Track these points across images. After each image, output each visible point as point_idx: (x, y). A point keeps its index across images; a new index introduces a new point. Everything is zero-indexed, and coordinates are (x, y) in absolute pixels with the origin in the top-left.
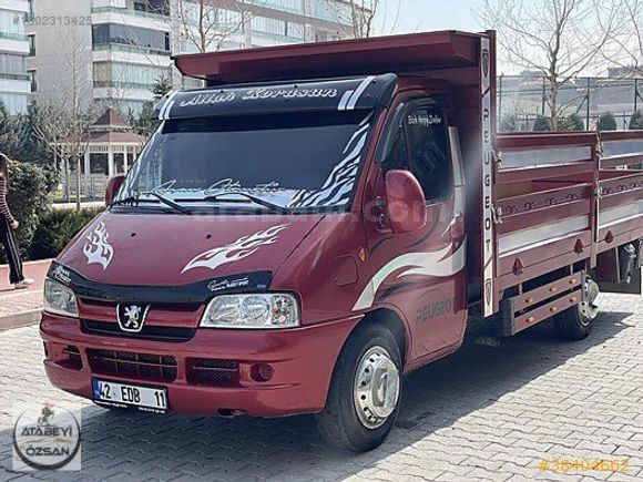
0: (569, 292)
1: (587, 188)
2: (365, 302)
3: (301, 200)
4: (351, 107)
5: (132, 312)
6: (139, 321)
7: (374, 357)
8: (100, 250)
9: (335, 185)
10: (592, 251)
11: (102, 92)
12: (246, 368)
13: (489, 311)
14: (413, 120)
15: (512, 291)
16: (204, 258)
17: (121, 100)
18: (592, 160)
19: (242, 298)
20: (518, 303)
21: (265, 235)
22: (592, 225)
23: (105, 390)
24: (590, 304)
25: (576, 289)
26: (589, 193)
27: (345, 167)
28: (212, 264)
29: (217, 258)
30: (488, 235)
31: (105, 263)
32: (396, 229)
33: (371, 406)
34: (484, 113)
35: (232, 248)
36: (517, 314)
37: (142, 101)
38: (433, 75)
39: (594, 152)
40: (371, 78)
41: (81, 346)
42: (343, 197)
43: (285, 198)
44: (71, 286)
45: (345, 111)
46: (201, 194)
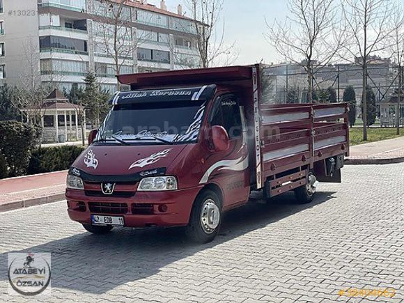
0: (299, 179)
1: (307, 131)
2: (204, 180)
3: (177, 139)
4: (197, 99)
5: (108, 186)
6: (111, 190)
7: (209, 203)
8: (92, 161)
9: (191, 132)
10: (311, 160)
11: (46, 78)
12: (156, 207)
13: (259, 186)
14: (223, 104)
15: (270, 178)
16: (137, 163)
17: (60, 82)
18: (309, 118)
19: (154, 178)
20: (273, 183)
21: (162, 153)
22: (310, 148)
23: (97, 219)
24: (312, 186)
25: (303, 177)
26: (308, 134)
27: (195, 125)
28: (141, 165)
29: (143, 163)
30: (258, 152)
31: (95, 167)
32: (217, 150)
33: (208, 224)
34: (255, 100)
35: (149, 159)
36: (273, 188)
37: (71, 82)
38: (233, 83)
39: (310, 115)
40: (205, 87)
41: (86, 202)
42: (194, 137)
43: (170, 138)
44: (80, 176)
45: (195, 101)
46: (133, 137)
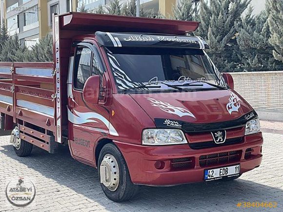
4: (204, 48)
23: (211, 173)
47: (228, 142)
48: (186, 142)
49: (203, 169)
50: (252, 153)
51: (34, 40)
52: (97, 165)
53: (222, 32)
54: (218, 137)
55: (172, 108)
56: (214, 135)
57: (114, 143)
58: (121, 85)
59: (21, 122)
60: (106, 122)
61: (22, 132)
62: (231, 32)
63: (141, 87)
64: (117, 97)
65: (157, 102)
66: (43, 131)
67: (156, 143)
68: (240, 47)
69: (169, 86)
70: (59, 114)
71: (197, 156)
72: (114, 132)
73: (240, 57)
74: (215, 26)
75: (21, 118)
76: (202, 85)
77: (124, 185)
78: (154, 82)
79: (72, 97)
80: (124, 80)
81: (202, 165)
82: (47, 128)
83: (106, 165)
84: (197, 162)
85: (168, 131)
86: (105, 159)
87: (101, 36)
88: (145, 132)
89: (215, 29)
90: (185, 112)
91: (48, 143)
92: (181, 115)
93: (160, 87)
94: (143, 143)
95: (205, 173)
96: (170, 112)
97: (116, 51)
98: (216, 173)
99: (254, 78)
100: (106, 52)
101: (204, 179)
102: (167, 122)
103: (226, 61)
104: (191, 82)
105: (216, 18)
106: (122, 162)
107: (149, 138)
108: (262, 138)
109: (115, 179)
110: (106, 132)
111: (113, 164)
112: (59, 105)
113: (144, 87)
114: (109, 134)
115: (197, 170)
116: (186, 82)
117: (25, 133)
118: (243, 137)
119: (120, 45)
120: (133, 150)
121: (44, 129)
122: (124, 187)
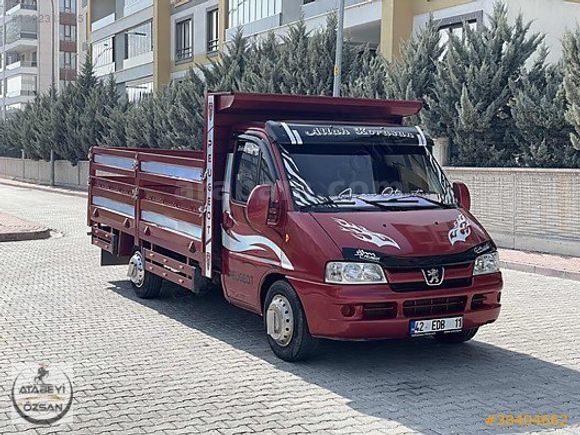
6: (440, 278)
23: (420, 326)
47: (447, 285)
48: (385, 281)
49: (408, 320)
50: (485, 302)
51: (143, 85)
52: (262, 310)
53: (487, 94)
54: (431, 277)
55: (369, 234)
56: (427, 273)
57: (287, 280)
58: (299, 200)
59: (147, 245)
60: (278, 251)
61: (149, 260)
62: (502, 95)
63: (326, 203)
64: (293, 215)
65: (348, 225)
66: (182, 259)
67: (344, 282)
68: (517, 124)
69: (367, 202)
70: (209, 236)
71: (400, 301)
72: (287, 265)
73: (516, 140)
74: (475, 85)
75: (147, 239)
76: (417, 202)
77: (299, 337)
78: (347, 196)
79: (229, 212)
80: (304, 192)
81: (407, 314)
82: (189, 255)
83: (276, 310)
84: (400, 309)
85: (361, 265)
86: (274, 302)
87: (273, 127)
88: (330, 265)
89: (473, 90)
90: (387, 240)
91: (190, 278)
92: (380, 243)
93: (354, 203)
94: (327, 281)
95: (411, 325)
96: (365, 239)
97: (294, 149)
98: (426, 326)
99: (540, 179)
100: (281, 151)
101: (409, 333)
102: (360, 253)
103: (493, 147)
104: (399, 196)
105: (476, 69)
106: (297, 307)
107: (334, 274)
108: (501, 281)
109: (287, 329)
110: (277, 264)
111: (285, 309)
112: (209, 223)
113: (331, 202)
114: (281, 267)
115: (401, 320)
116: (393, 197)
117: (154, 262)
118: (471, 278)
119: (300, 142)
120: (315, 290)
121: (185, 258)
122: (298, 340)
